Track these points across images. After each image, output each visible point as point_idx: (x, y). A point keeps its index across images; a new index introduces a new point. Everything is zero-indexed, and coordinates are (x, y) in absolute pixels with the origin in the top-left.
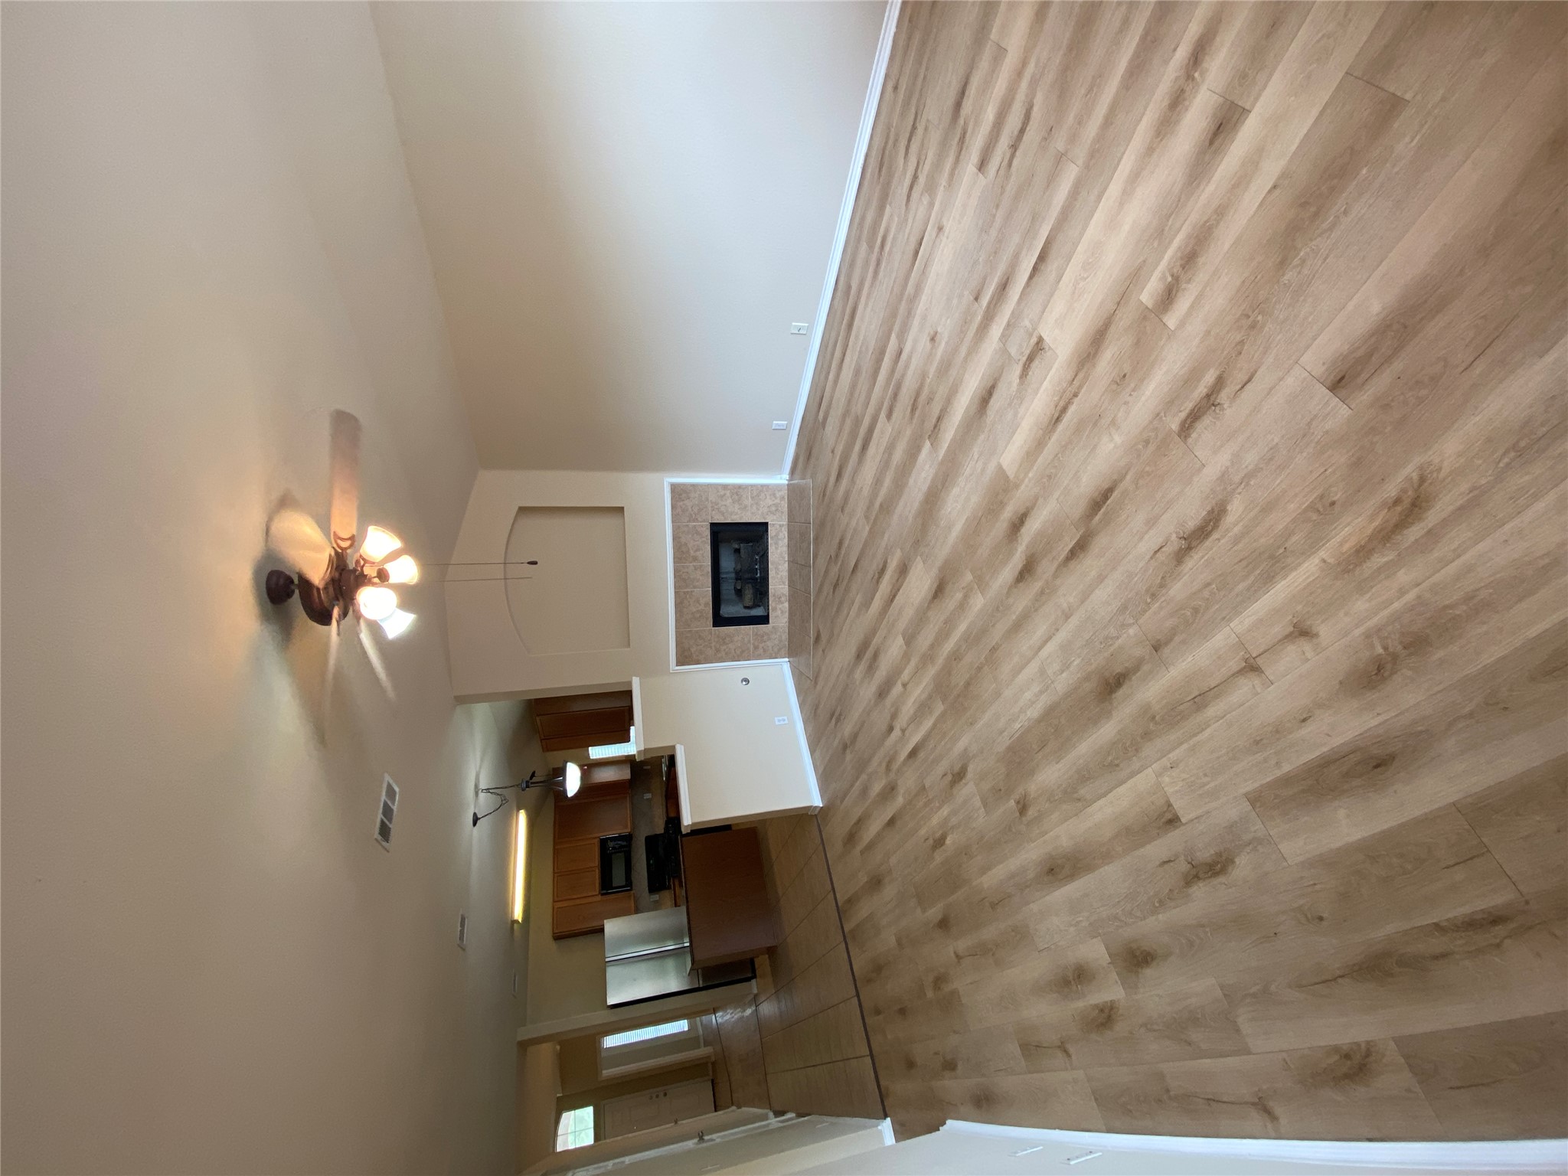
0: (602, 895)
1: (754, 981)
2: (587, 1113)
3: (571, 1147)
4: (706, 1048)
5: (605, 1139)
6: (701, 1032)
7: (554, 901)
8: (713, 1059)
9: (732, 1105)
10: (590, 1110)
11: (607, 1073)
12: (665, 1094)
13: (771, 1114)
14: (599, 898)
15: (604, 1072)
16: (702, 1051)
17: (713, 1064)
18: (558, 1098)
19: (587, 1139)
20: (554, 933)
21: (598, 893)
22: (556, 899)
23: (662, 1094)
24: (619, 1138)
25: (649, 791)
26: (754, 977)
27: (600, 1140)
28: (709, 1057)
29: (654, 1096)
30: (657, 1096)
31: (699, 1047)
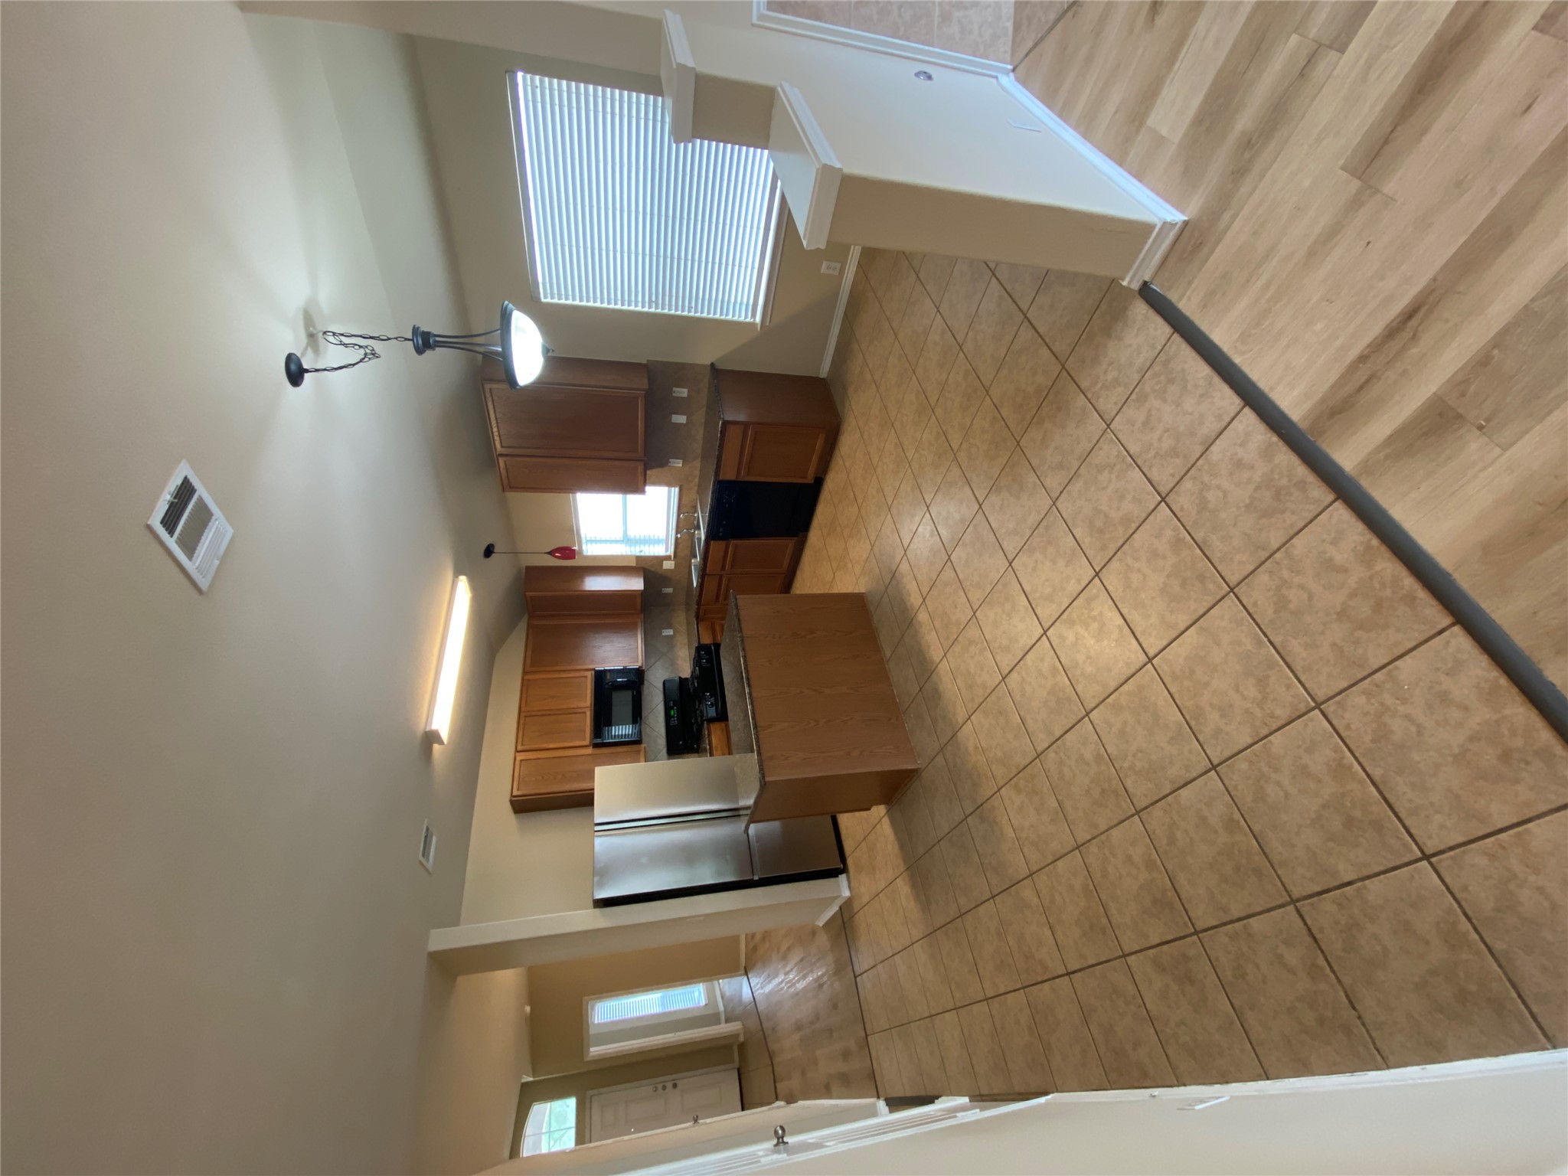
0: (596, 746)
1: (843, 878)
2: (566, 1108)
3: (544, 1150)
4: (728, 1025)
5: (590, 1142)
6: (721, 1008)
7: (517, 751)
8: (742, 1039)
9: (777, 1099)
10: (571, 1103)
11: (595, 1051)
12: (675, 1086)
13: (881, 1104)
14: (590, 750)
15: (592, 1049)
16: (724, 1029)
17: (742, 1047)
18: (524, 1086)
19: (567, 1141)
20: (512, 796)
21: (587, 742)
22: (520, 748)
23: (669, 1085)
24: (610, 1141)
25: (669, 627)
26: (844, 870)
27: (584, 1143)
28: (737, 1036)
29: (660, 1086)
30: (664, 1088)
31: (720, 1024)
